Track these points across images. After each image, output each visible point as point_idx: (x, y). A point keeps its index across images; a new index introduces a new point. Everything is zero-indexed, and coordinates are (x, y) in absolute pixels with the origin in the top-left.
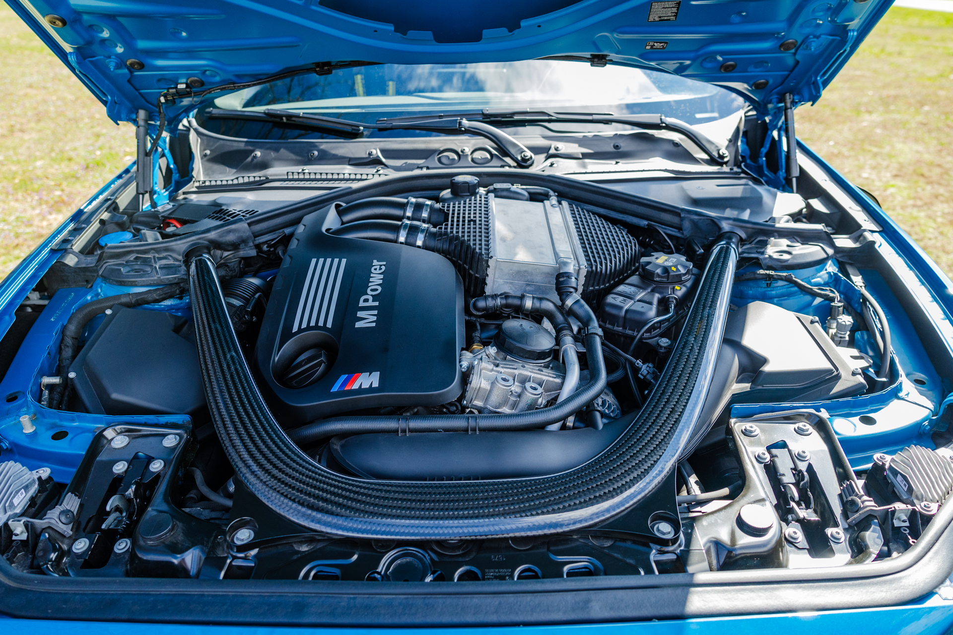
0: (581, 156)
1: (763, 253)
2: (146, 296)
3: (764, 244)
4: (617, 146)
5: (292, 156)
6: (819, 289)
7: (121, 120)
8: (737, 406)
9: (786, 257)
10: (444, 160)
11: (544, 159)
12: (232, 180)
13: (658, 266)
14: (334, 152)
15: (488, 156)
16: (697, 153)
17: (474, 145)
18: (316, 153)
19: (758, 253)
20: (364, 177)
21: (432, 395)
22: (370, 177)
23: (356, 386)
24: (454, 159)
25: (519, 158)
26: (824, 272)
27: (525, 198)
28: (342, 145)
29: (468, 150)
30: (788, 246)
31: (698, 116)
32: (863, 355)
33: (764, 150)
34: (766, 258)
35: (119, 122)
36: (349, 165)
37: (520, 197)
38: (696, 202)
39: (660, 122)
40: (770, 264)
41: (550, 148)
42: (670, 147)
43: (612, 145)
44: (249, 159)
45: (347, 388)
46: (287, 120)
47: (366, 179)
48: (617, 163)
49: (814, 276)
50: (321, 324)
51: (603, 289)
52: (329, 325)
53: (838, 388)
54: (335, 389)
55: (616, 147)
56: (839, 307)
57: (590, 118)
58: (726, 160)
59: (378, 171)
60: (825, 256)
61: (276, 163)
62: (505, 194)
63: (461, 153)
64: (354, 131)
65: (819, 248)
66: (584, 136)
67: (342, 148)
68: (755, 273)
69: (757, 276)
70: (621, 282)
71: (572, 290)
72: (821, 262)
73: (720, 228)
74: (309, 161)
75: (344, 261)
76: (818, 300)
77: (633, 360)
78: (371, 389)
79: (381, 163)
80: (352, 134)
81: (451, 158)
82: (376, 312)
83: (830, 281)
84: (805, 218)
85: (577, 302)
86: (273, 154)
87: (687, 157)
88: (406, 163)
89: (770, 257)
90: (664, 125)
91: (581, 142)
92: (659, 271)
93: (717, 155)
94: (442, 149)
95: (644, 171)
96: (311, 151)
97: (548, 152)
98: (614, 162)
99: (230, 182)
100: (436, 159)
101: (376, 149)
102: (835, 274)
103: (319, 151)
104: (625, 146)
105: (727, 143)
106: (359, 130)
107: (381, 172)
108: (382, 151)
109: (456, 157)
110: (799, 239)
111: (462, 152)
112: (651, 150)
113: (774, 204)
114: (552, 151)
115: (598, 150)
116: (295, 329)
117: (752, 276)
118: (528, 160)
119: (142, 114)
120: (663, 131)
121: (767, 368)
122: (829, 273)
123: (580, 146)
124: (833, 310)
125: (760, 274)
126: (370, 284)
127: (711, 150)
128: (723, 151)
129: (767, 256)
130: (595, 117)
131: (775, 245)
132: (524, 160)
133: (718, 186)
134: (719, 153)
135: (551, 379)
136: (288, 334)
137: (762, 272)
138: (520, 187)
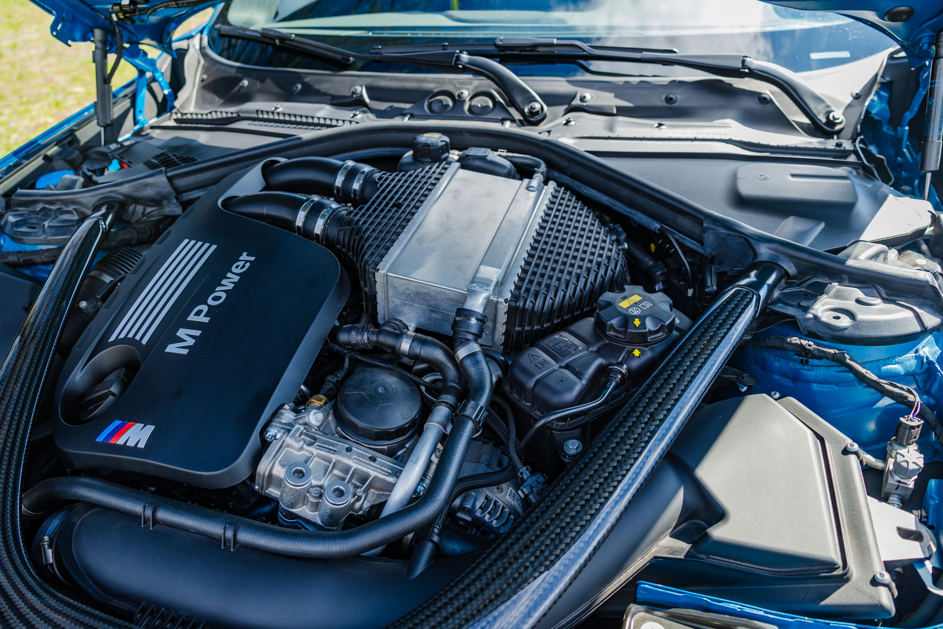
0: (615, 112)
1: (806, 309)
2: (33, 257)
3: (819, 290)
4: (671, 99)
5: (277, 89)
6: (891, 385)
7: (74, 40)
8: (646, 585)
9: (845, 322)
10: (436, 107)
11: (563, 113)
12: (207, 114)
13: (619, 313)
14: (317, 87)
15: (491, 104)
16: (795, 114)
17: (476, 87)
18: (300, 86)
19: (799, 306)
20: (334, 123)
21: (201, 475)
22: (340, 123)
23: (121, 441)
24: (447, 105)
25: (526, 110)
26: (911, 354)
27: (505, 171)
28: (327, 78)
29: (466, 94)
30: (858, 301)
31: (814, 56)
32: (924, 530)
33: (908, 116)
34: (809, 319)
35: (70, 42)
36: (332, 104)
37: (498, 169)
38: (742, 202)
39: (740, 66)
40: (814, 329)
41: (574, 97)
42: (753, 104)
43: (664, 97)
44: (236, 89)
45: (112, 442)
46: (280, 42)
47: (335, 126)
48: (660, 125)
49: (889, 360)
50: (138, 338)
51: (537, 330)
52: (144, 342)
53: (838, 598)
54: (100, 439)
55: (669, 100)
56: (913, 428)
57: (637, 55)
58: (838, 127)
59: (355, 115)
60: (917, 328)
61: (259, 96)
62: (478, 163)
63: (457, 98)
64: (343, 62)
65: (909, 314)
66: (626, 82)
67: (327, 82)
68: (785, 341)
69: (785, 345)
70: (563, 326)
71: (470, 337)
72: (911, 339)
73: (756, 254)
74: (289, 96)
75: (214, 247)
76: (886, 401)
77: (519, 464)
78: (135, 451)
79: (364, 104)
80: (339, 65)
81: (444, 103)
82: (197, 333)
83: (918, 371)
84: (927, 242)
85: (472, 355)
86: (258, 85)
87: (780, 122)
88: (391, 107)
89: (816, 317)
90: (747, 70)
91: (618, 91)
92: (614, 322)
93: (824, 120)
94: (435, 91)
95: (695, 139)
96: (294, 84)
97: (570, 104)
98: (655, 123)
99: (205, 117)
100: (426, 104)
101: (361, 86)
102: (930, 363)
103: (305, 85)
104: (681, 98)
105: (849, 100)
106: (349, 60)
107: (359, 116)
108: (369, 89)
109: (451, 103)
110: (882, 291)
111: (459, 96)
112: (721, 108)
113: (873, 217)
114: (576, 102)
115: (641, 103)
116: (112, 339)
117: (779, 344)
118: (537, 113)
119: (98, 33)
120: (746, 79)
121: (718, 532)
122: (919, 358)
123: (616, 96)
124: (901, 429)
125: (790, 343)
126: (218, 288)
127: (815, 112)
128: (838, 114)
129: (810, 316)
130: (646, 55)
131: (838, 296)
132: (533, 113)
133: (793, 175)
134: (828, 118)
135: (382, 476)
136: (103, 344)
137: (795, 340)
138: (505, 154)
